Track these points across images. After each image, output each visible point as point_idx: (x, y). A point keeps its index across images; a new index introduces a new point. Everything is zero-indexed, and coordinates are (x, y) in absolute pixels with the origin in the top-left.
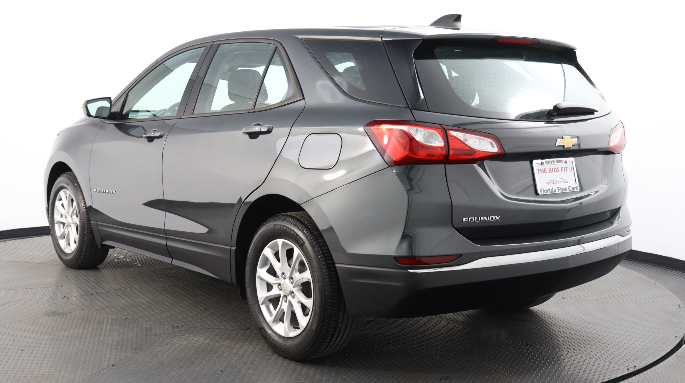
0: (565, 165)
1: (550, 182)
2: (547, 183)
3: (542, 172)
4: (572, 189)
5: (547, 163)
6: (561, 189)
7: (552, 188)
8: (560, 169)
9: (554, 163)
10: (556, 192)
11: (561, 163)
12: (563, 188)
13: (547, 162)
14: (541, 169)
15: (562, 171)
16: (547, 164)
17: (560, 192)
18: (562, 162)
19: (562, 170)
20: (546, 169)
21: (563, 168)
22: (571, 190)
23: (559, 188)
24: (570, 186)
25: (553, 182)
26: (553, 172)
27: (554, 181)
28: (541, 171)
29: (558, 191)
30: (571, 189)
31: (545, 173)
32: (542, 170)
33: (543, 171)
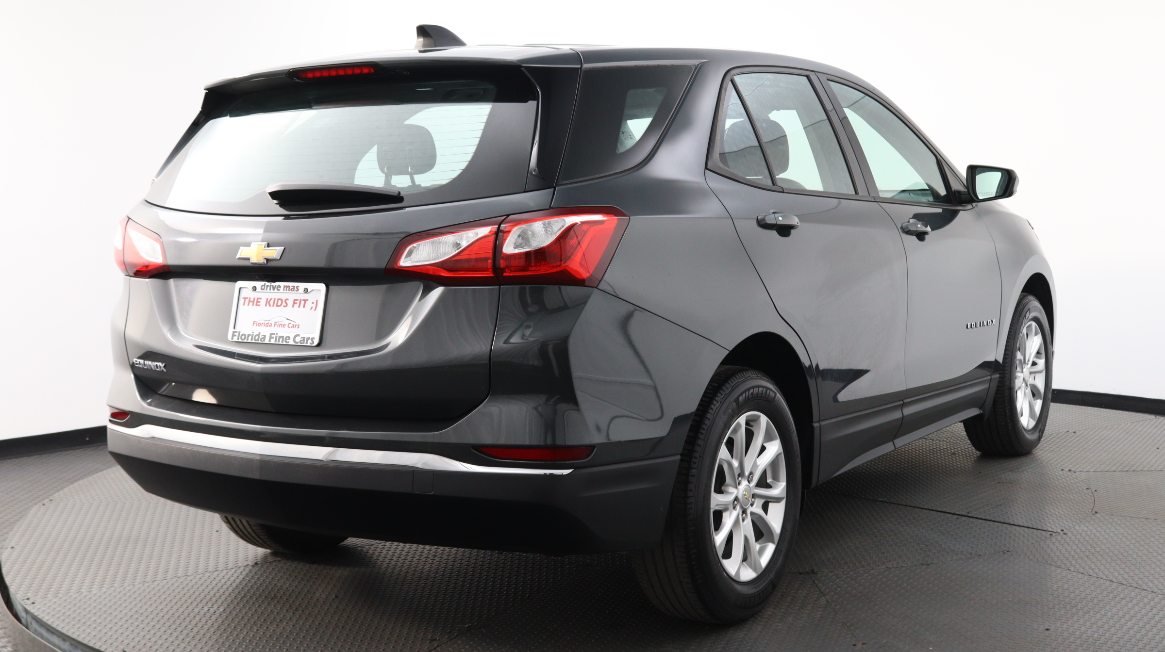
0: (302, 296)
1: (261, 322)
2: (254, 324)
3: (251, 303)
4: (301, 341)
5: (264, 289)
6: (276, 336)
7: (259, 333)
8: (290, 303)
9: (279, 290)
10: (264, 341)
11: (295, 292)
12: (283, 337)
13: (263, 287)
14: (250, 298)
15: (293, 306)
16: (263, 291)
17: (273, 341)
18: (298, 290)
19: (294, 303)
20: (261, 299)
21: (298, 302)
22: (298, 343)
23: (273, 336)
24: (299, 335)
25: (268, 323)
26: (273, 306)
27: (270, 322)
28: (250, 301)
29: (270, 341)
30: (298, 339)
31: (257, 305)
32: (252, 300)
33: (253, 302)
